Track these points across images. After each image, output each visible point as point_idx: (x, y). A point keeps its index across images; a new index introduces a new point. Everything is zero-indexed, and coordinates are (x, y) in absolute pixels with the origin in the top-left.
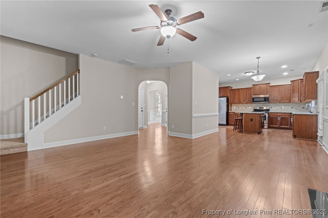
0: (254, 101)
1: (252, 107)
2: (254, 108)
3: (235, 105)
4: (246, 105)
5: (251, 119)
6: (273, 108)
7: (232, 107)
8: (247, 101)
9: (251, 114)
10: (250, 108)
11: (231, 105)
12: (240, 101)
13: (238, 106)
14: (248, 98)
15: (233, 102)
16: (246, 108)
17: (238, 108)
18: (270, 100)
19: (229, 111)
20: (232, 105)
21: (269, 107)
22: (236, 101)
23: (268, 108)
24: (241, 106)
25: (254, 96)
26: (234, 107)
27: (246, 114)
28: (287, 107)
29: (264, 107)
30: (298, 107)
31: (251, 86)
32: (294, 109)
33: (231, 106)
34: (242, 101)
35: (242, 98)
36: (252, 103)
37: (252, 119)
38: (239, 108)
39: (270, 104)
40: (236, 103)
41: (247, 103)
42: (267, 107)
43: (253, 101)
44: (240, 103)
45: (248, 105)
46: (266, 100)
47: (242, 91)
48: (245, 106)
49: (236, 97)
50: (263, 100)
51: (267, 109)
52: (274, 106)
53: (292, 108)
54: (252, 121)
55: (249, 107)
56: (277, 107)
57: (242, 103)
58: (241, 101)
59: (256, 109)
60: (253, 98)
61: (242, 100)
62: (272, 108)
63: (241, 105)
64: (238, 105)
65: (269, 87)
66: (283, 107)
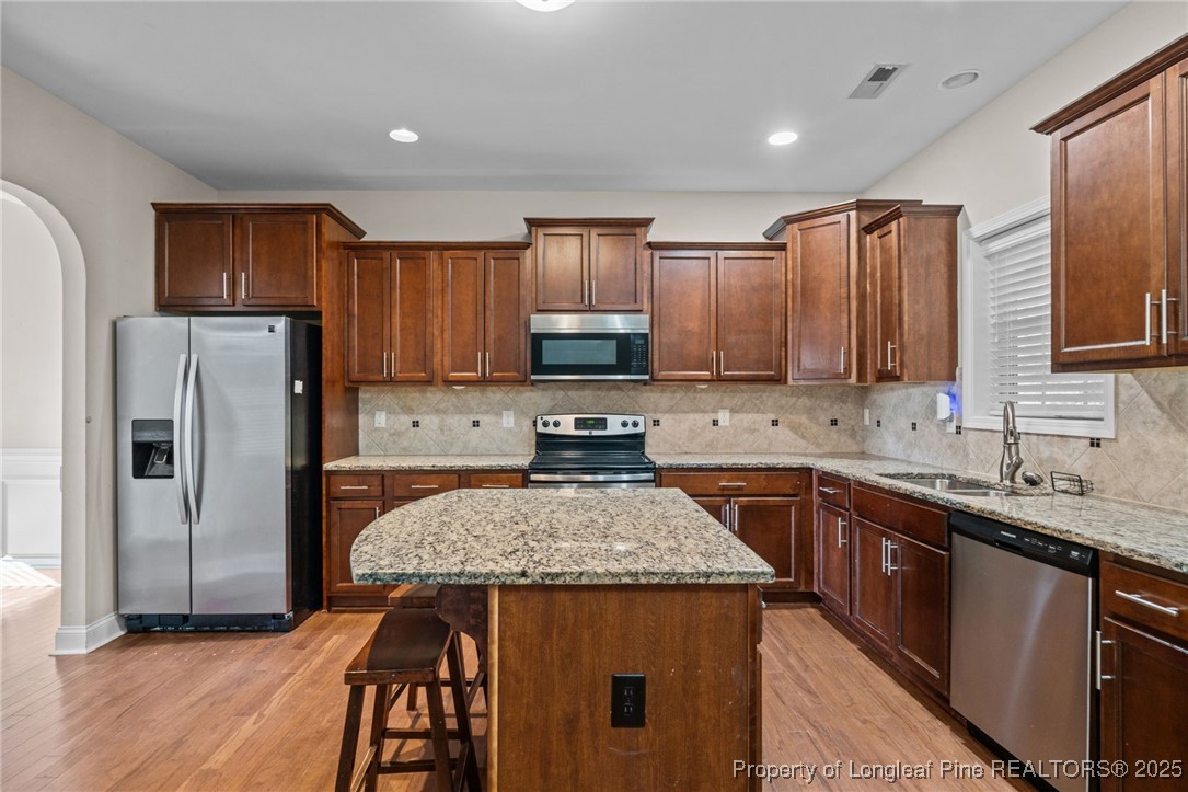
0: (546, 361)
1: (521, 413)
2: (541, 429)
3: (388, 397)
4: (473, 397)
5: (619, 683)
6: (665, 419)
7: (362, 419)
8: (485, 362)
9: (613, 602)
10: (508, 420)
11: (356, 401)
12: (424, 361)
13: (409, 410)
14: (491, 336)
15: (364, 368)
16: (476, 424)
17: (416, 424)
18: (656, 357)
19: (328, 466)
20: (364, 395)
21: (640, 420)
22: (394, 361)
23: (635, 424)
24: (437, 411)
25: (539, 323)
26: (381, 419)
27: (537, 600)
28: (747, 419)
29: (610, 418)
30: (804, 419)
31: (518, 232)
32: (787, 431)
33: (352, 410)
34: (448, 361)
35: (448, 335)
36: (523, 381)
37: (639, 684)
38: (425, 420)
39: (651, 397)
40: (391, 382)
41: (484, 382)
42: (630, 419)
43: (538, 366)
44: (428, 379)
45: (496, 395)
46: (631, 355)
47: (442, 264)
48: (471, 412)
49: (397, 319)
50: (608, 354)
51: (630, 430)
52: (671, 410)
53: (775, 423)
54: (637, 720)
55: (499, 414)
56: (692, 416)
57: (449, 383)
58: (437, 359)
59: (551, 430)
60: (538, 340)
61: (442, 358)
62: (656, 423)
63: (435, 396)
64: (413, 396)
65: (648, 252)
66: (724, 417)
